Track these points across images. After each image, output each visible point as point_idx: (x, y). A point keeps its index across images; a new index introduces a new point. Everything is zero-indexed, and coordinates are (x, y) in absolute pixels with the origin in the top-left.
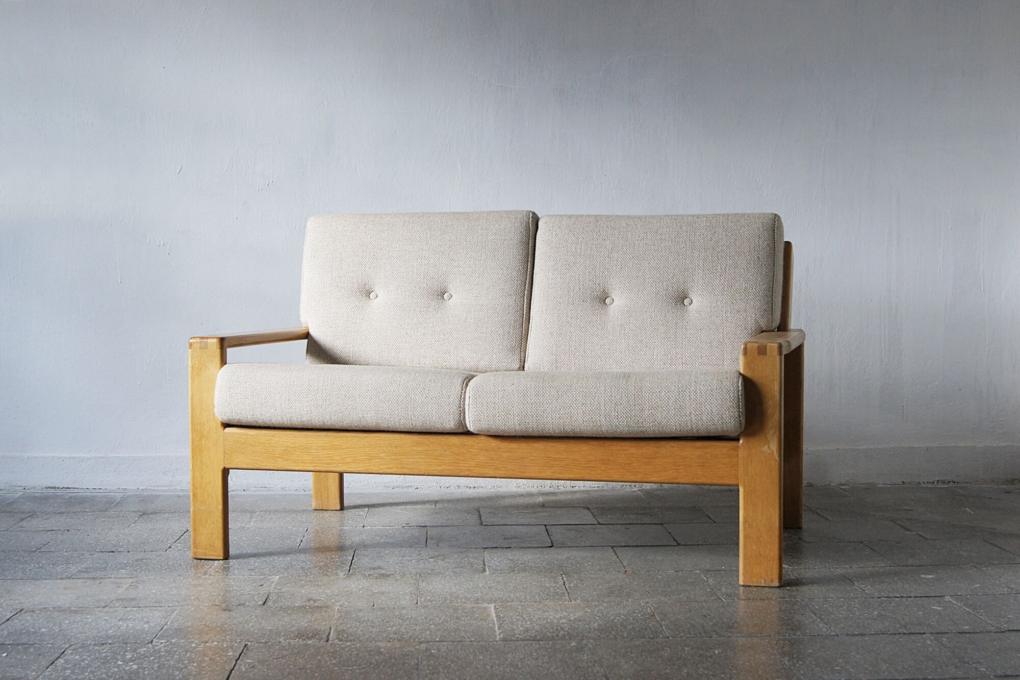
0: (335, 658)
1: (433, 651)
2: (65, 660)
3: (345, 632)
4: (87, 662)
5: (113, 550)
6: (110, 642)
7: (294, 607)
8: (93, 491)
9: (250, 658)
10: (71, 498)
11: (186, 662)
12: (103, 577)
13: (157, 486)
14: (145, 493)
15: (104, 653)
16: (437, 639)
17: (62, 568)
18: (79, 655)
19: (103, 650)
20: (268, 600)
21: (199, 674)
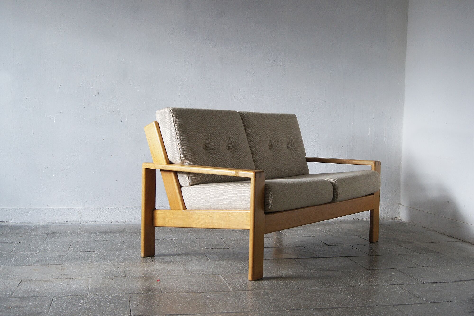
0: (170, 300)
1: (208, 296)
2: (55, 303)
3: (167, 288)
4: (66, 304)
5: (45, 251)
6: (70, 295)
7: (139, 277)
8: (20, 223)
9: (134, 301)
10: (11, 226)
11: (108, 303)
12: (48, 264)
13: (48, 221)
14: (44, 224)
15: (70, 300)
16: (207, 291)
17: (27, 260)
18: (60, 301)
19: (69, 298)
20: (126, 274)
21: (117, 309)
